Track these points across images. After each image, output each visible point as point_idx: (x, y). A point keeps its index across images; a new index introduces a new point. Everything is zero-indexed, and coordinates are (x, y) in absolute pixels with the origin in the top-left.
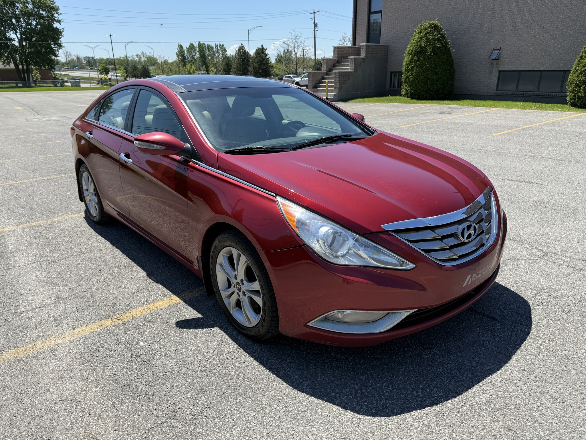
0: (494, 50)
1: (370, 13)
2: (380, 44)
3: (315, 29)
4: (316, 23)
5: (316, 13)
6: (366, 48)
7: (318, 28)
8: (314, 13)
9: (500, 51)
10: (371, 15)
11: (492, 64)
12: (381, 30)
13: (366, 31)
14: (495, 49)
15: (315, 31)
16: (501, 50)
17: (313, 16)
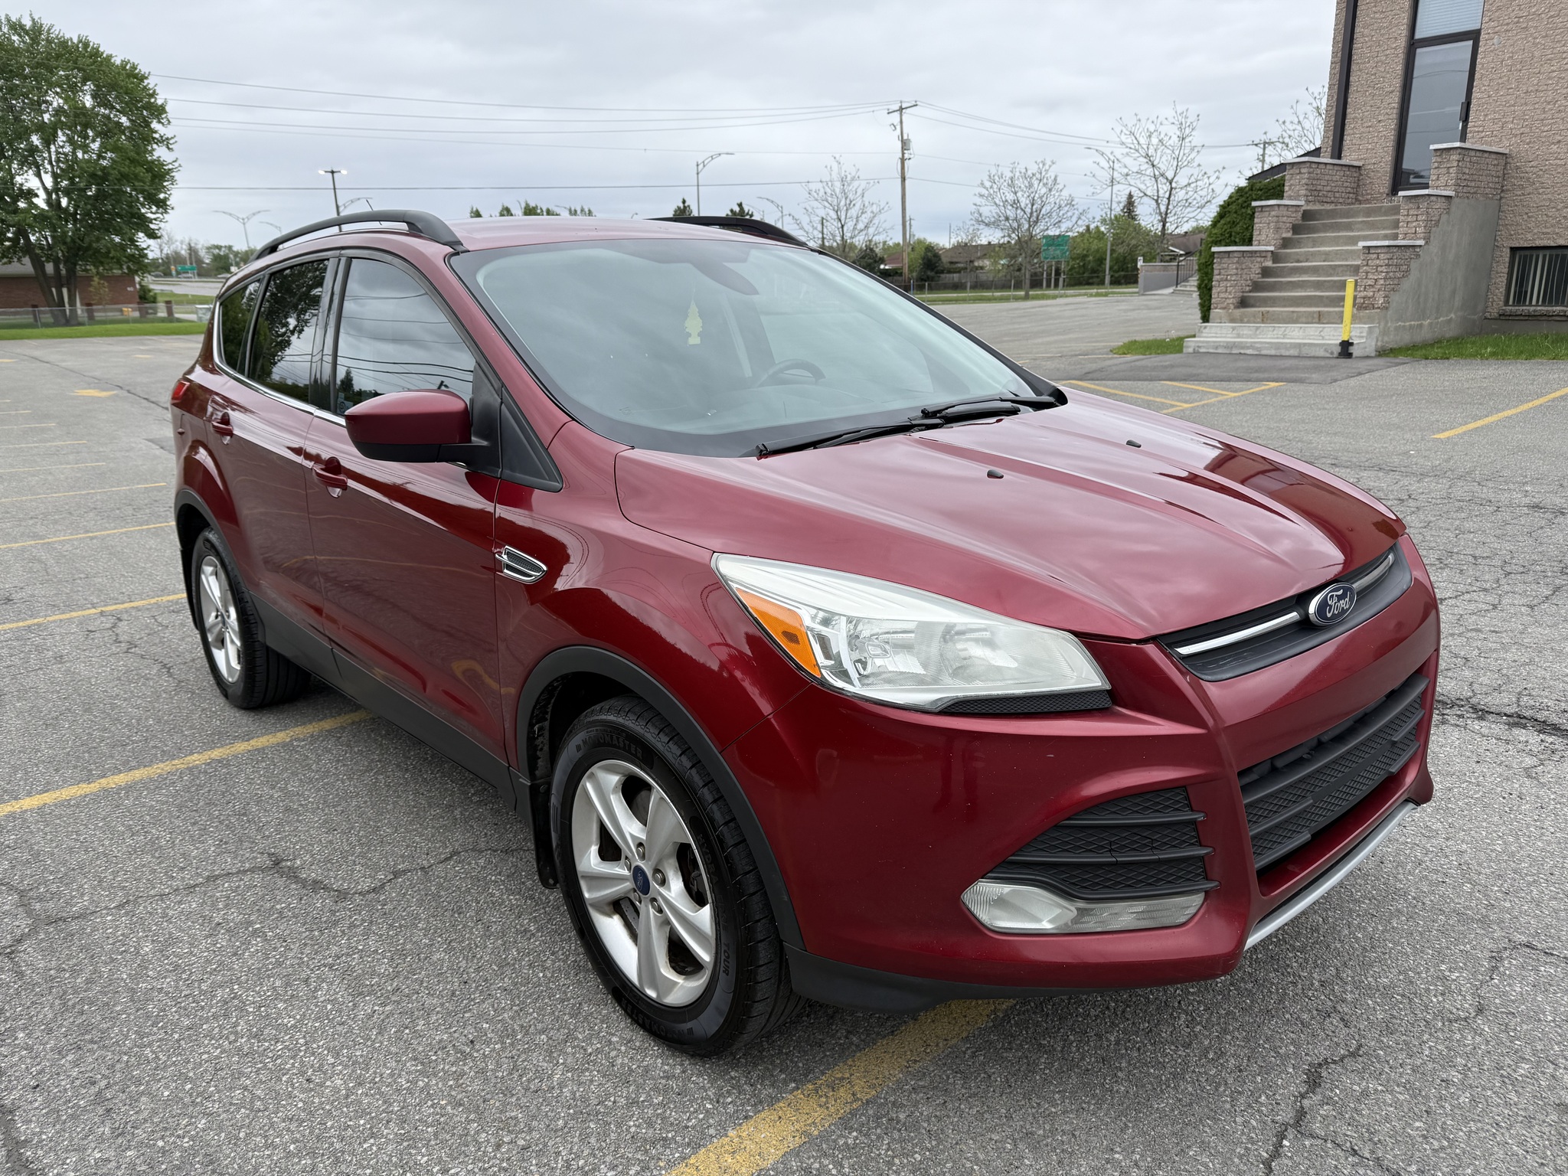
1: (1414, 44)
3: (903, 154)
4: (905, 137)
5: (908, 110)
6: (1458, 161)
7: (911, 151)
8: (901, 109)
10: (1419, 51)
15: (903, 160)
17: (899, 120)
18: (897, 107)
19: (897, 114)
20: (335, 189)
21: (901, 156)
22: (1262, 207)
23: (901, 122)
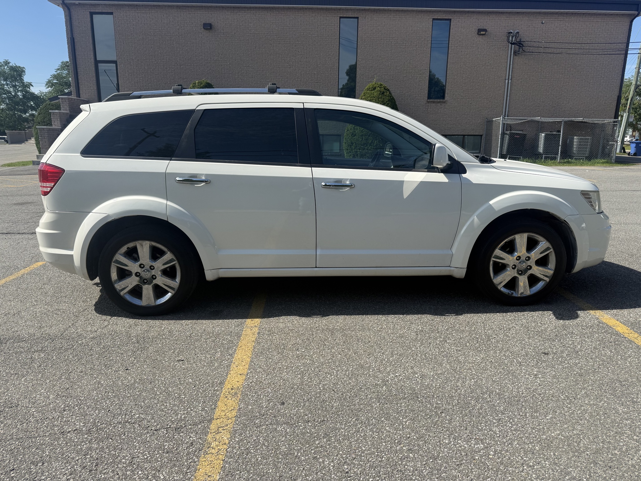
1: (97, 62)
10: (99, 65)
13: (94, 81)
22: (53, 112)
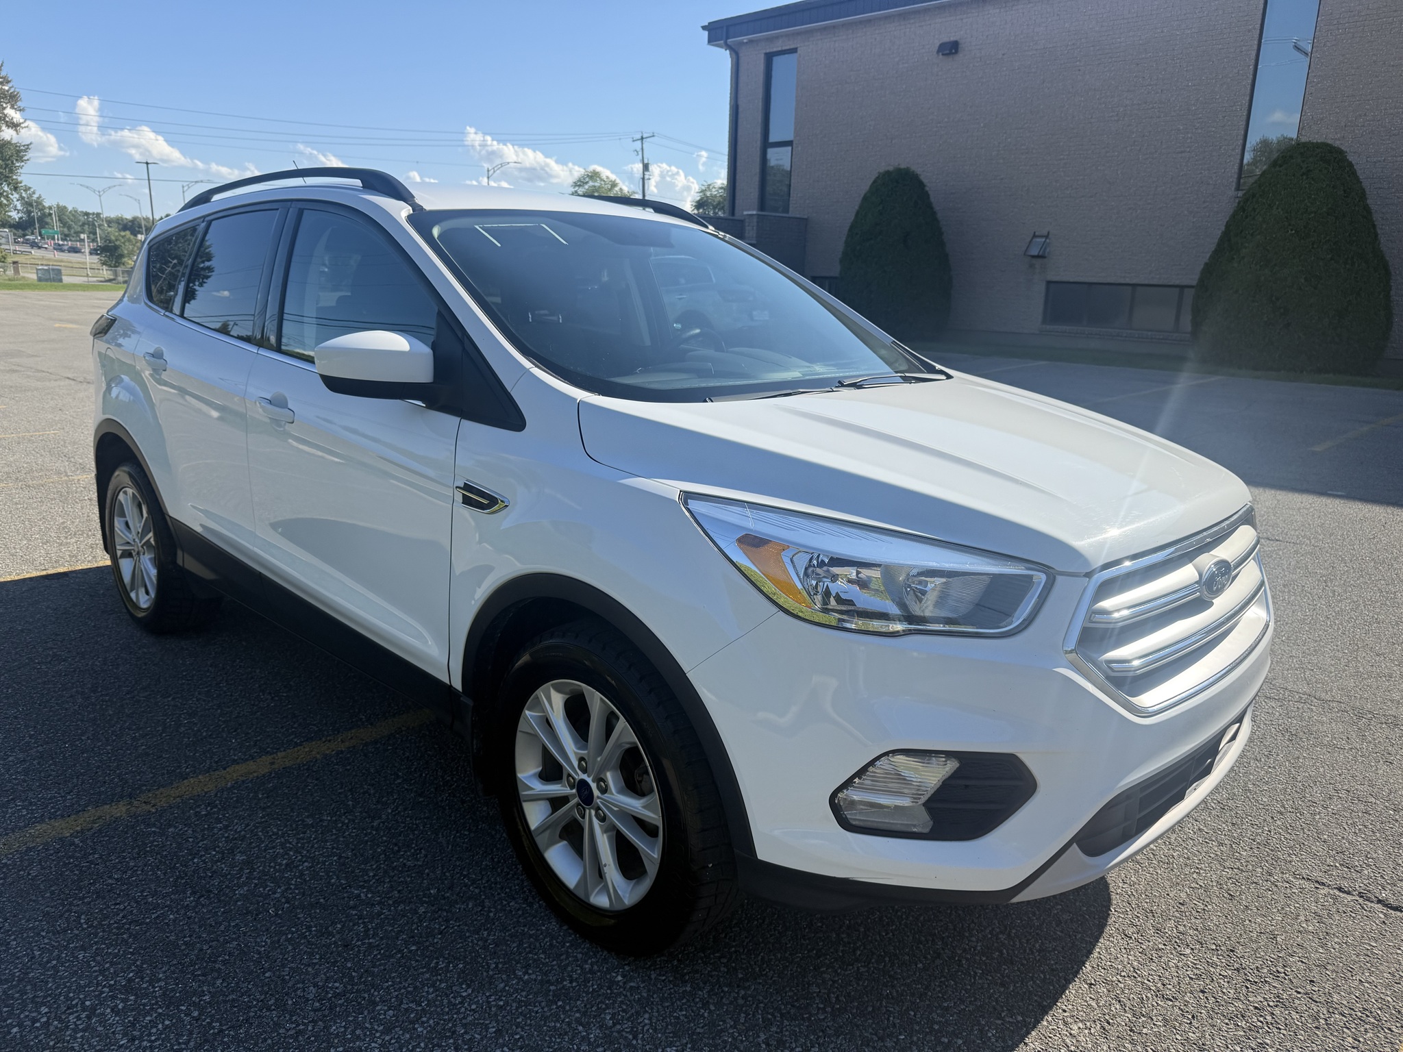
0: (1035, 236)
1: (766, 144)
2: (790, 215)
3: (644, 174)
4: (646, 161)
5: (648, 139)
6: (758, 222)
9: (1048, 241)
10: (769, 151)
11: (1032, 266)
12: (792, 184)
13: (757, 183)
14: (1037, 234)
15: (643, 179)
16: (1050, 236)
17: (640, 147)
18: (639, 137)
19: (639, 142)
20: (149, 180)
21: (642, 176)
23: (642, 149)
